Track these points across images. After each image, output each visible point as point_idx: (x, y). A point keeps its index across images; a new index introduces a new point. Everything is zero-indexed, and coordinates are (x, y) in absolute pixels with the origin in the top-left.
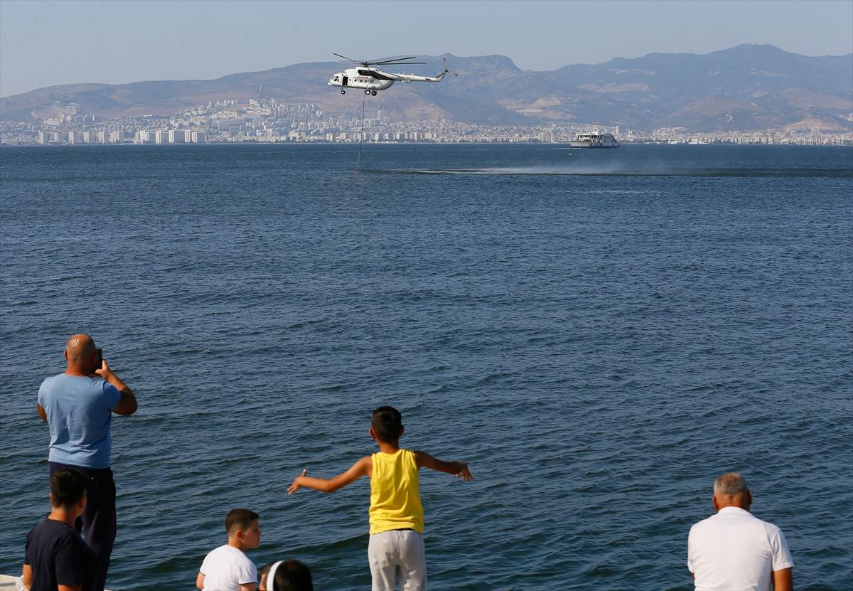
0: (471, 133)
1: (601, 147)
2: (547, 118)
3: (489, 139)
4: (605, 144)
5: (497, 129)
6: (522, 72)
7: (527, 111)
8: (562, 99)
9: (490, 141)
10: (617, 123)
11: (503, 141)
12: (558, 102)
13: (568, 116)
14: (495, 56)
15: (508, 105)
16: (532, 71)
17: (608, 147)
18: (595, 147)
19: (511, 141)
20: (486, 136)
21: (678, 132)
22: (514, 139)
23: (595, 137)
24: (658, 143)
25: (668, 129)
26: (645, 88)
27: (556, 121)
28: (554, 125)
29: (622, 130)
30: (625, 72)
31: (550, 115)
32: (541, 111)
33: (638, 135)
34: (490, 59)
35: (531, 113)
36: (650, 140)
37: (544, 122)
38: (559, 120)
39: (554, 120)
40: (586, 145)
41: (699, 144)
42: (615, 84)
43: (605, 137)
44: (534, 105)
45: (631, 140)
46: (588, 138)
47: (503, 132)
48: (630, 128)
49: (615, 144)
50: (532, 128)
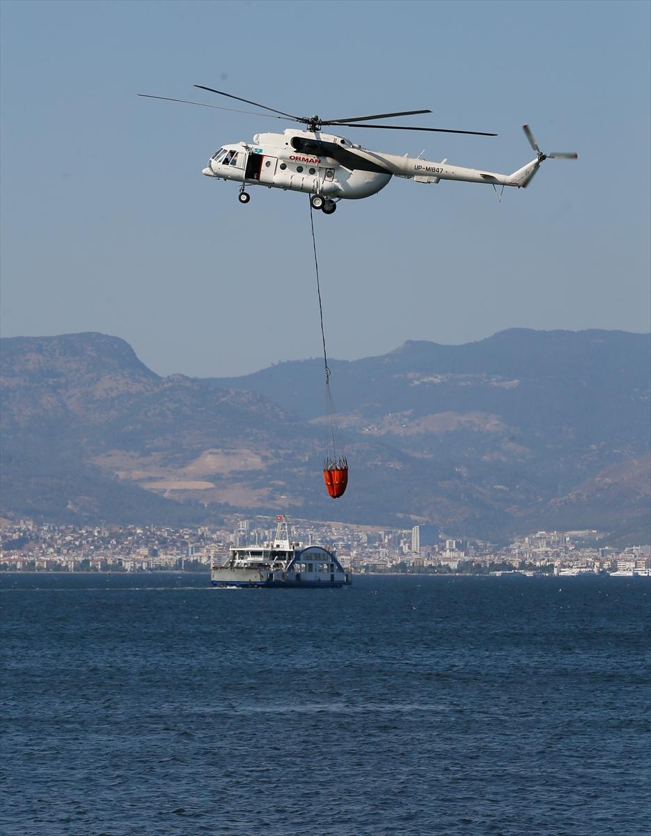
0: (20, 544)
1: (298, 583)
2: (227, 504)
3: (68, 561)
4: (310, 577)
5: (90, 533)
6: (160, 379)
7: (172, 485)
8: (268, 454)
9: (71, 566)
10: (413, 517)
11: (105, 566)
12: (255, 462)
13: (283, 500)
14: (87, 337)
15: (118, 469)
16: (187, 378)
17: (317, 585)
18: (277, 585)
19: (128, 566)
20: (59, 552)
21: (580, 544)
22: (136, 560)
23: (282, 555)
24: (529, 574)
25: (554, 536)
26: (492, 424)
27: (249, 513)
28: (244, 525)
29: (430, 539)
30: (437, 381)
31: (234, 496)
32: (210, 485)
33: (472, 551)
34: (71, 344)
35: (185, 491)
36: (505, 566)
37: (218, 515)
38: (260, 511)
39: (242, 511)
40: (255, 577)
41: (636, 576)
42: (408, 413)
43: (309, 558)
44: (191, 468)
45: (454, 565)
46: (260, 559)
47: (106, 541)
48: (451, 533)
49: (339, 577)
50: (186, 533)
